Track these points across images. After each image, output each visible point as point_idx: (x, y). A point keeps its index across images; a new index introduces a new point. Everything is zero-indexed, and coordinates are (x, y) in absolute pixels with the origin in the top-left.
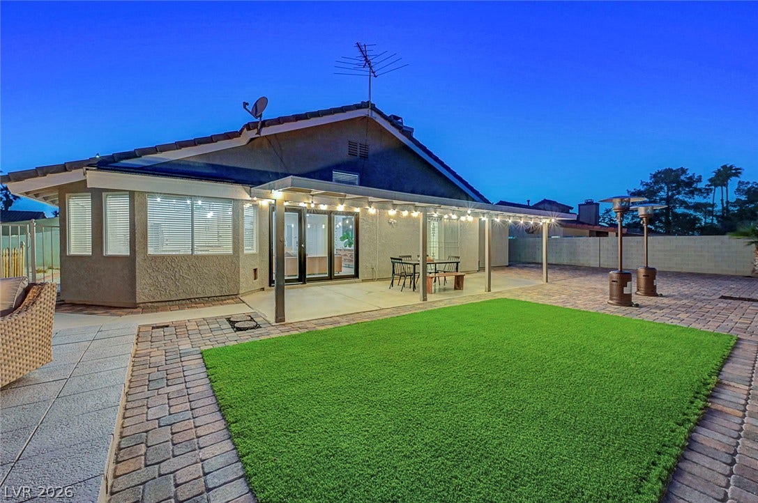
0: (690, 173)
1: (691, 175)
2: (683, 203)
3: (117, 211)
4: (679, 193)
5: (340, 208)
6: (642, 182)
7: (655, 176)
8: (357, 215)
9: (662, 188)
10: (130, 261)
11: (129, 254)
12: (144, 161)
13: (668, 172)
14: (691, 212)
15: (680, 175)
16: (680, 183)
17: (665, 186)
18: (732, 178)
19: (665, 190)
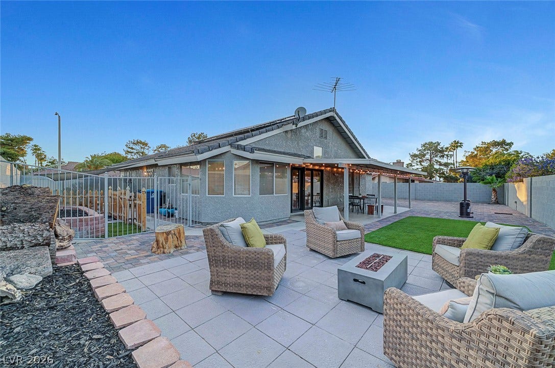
0: (442, 145)
2: (437, 162)
4: (436, 156)
6: (417, 149)
7: (424, 146)
8: (322, 171)
10: (252, 199)
11: (250, 195)
12: (248, 142)
13: (431, 143)
14: (442, 167)
15: (437, 146)
16: (437, 151)
17: (429, 152)
18: (459, 148)
19: (429, 154)
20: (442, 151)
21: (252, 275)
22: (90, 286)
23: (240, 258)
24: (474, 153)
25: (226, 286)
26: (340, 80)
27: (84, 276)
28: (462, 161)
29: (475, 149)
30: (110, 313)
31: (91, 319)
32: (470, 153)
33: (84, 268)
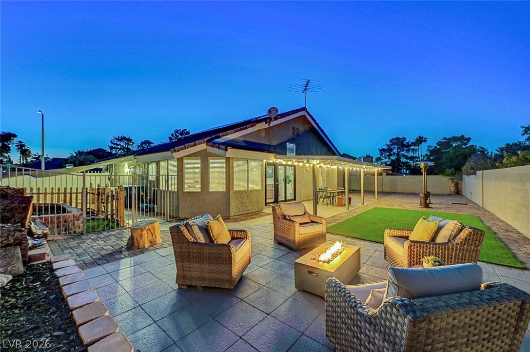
0: (407, 140)
1: (408, 141)
2: (404, 156)
3: (217, 167)
4: (403, 151)
5: (290, 163)
6: (386, 144)
7: (391, 141)
8: (295, 166)
9: (395, 147)
10: (227, 194)
11: (225, 190)
12: (223, 140)
13: (398, 139)
14: (408, 161)
15: (403, 141)
16: (403, 145)
17: (396, 146)
18: (423, 143)
19: (396, 149)
20: (408, 146)
21: (215, 269)
22: (58, 283)
23: (204, 253)
24: (436, 147)
25: (191, 280)
26: (310, 81)
27: (54, 274)
28: (426, 155)
29: (438, 144)
30: (73, 310)
31: (54, 317)
32: (433, 148)
33: (55, 266)
